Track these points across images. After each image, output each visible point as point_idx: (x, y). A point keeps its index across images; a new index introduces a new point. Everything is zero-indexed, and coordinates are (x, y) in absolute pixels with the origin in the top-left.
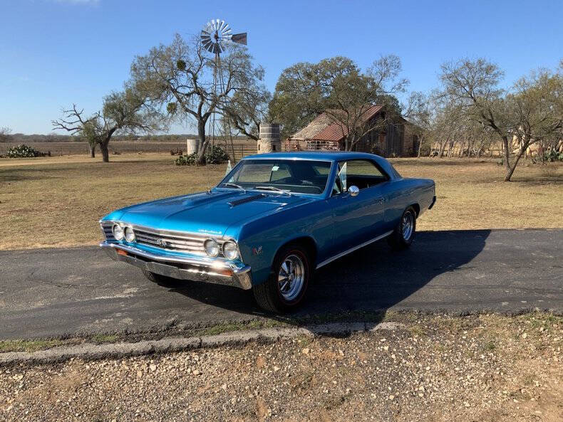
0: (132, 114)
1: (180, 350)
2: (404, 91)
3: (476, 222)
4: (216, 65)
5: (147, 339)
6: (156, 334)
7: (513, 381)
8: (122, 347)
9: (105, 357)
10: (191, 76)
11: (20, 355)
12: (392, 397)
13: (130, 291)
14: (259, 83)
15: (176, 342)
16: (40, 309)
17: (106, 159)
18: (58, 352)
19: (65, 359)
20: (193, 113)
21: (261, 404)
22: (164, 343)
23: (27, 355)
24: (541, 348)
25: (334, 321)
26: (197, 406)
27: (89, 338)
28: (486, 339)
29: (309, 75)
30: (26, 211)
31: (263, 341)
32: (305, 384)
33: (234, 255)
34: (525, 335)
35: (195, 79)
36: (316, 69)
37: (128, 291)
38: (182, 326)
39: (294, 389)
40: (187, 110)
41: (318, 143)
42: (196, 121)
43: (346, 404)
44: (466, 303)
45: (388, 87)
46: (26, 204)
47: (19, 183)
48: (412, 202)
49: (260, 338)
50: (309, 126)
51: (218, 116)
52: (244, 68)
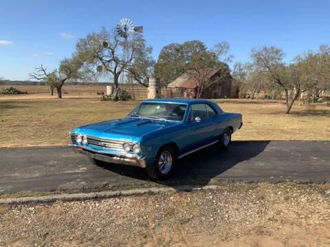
0: (76, 71)
1: (110, 197)
2: (231, 61)
3: (266, 136)
4: (125, 45)
5: (94, 191)
6: (98, 189)
7: (271, 213)
8: (82, 195)
9: (73, 200)
10: (110, 51)
11: (32, 198)
12: (212, 219)
13: (83, 169)
14: (149, 55)
15: (108, 193)
16: (37, 177)
17: (60, 97)
18: (50, 197)
19: (54, 201)
20: (111, 71)
21: (150, 222)
22: (102, 194)
23: (35, 199)
24: (287, 199)
25: (186, 184)
26: (120, 222)
27: (65, 191)
28: (260, 194)
29: (178, 51)
30: (18, 126)
31: (151, 193)
32: (171, 213)
33: (137, 151)
34: (280, 193)
35: (113, 53)
36: (182, 47)
37: (82, 169)
38: (110, 186)
39: (166, 216)
40: (108, 70)
41: (182, 90)
42: (113, 76)
43: (190, 222)
44: (252, 177)
45: (222, 59)
46: (18, 122)
47: (11, 110)
48: (230, 125)
49: (150, 192)
50: (178, 79)
51: (125, 73)
52: (141, 47)
